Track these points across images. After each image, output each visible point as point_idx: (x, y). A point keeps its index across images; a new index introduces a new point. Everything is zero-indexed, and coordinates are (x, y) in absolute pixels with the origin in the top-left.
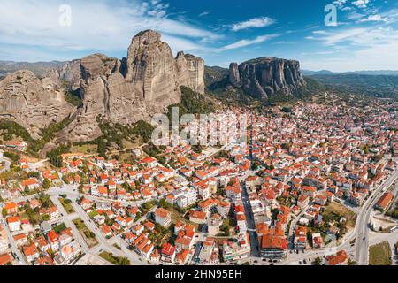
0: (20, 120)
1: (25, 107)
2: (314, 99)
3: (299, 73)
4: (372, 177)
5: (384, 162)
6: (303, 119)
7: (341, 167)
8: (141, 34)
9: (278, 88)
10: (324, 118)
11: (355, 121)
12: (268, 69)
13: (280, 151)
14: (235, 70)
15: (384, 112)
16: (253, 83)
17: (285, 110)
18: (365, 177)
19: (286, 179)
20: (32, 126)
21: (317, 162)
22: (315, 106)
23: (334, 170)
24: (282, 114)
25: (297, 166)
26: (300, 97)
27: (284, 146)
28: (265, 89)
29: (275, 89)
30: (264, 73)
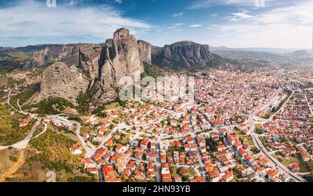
0: (62, 95)
1: (63, 86)
2: (220, 67)
3: (209, 52)
4: (254, 106)
5: (261, 100)
6: (215, 80)
7: (240, 102)
8: (118, 31)
9: (197, 61)
10: (228, 80)
11: (246, 81)
12: (190, 50)
13: (208, 96)
14: (168, 49)
15: (263, 76)
16: (181, 58)
17: (204, 74)
18: (252, 105)
19: (216, 107)
20: (70, 98)
21: (228, 100)
22: (221, 72)
23: (237, 103)
24: (203, 77)
25: (219, 102)
26: (211, 66)
27: (209, 94)
28: (189, 62)
29: (195, 61)
30: (187, 52)
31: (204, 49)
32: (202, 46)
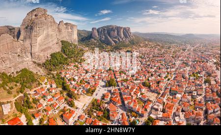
2: (141, 45)
3: (130, 33)
9: (121, 40)
12: (114, 31)
14: (95, 31)
16: (106, 38)
26: (134, 44)
28: (113, 40)
29: (119, 40)
30: (112, 33)
31: (126, 31)
32: (125, 29)
